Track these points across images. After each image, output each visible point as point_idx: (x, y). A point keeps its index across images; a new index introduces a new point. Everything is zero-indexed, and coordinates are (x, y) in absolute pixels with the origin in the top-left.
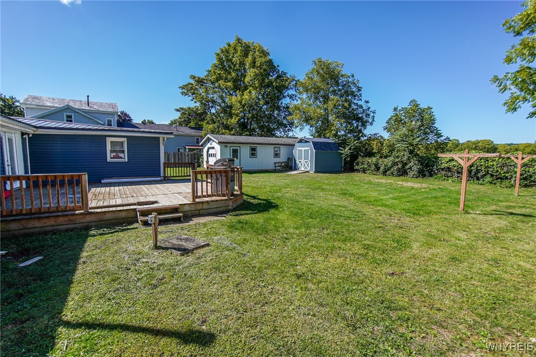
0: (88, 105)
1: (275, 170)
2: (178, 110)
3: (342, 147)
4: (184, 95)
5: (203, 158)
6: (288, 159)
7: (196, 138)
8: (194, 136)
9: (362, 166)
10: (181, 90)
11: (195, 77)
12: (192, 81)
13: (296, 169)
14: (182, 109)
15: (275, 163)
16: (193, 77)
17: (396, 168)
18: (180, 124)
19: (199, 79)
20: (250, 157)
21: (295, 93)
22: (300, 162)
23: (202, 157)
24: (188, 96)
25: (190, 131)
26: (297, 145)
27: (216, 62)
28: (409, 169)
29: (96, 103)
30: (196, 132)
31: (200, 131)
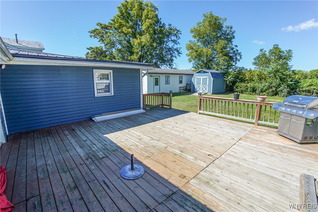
0: (17, 42)
1: (180, 92)
2: (88, 49)
3: (226, 76)
4: (93, 38)
6: (187, 84)
9: (241, 89)
10: (90, 34)
11: (101, 24)
12: (98, 28)
13: (194, 91)
14: (92, 48)
15: (180, 87)
16: (99, 24)
17: (271, 90)
19: (105, 25)
20: (166, 84)
21: (176, 39)
22: (198, 87)
24: (96, 38)
26: (195, 74)
27: (118, 13)
28: (280, 91)
29: (23, 41)
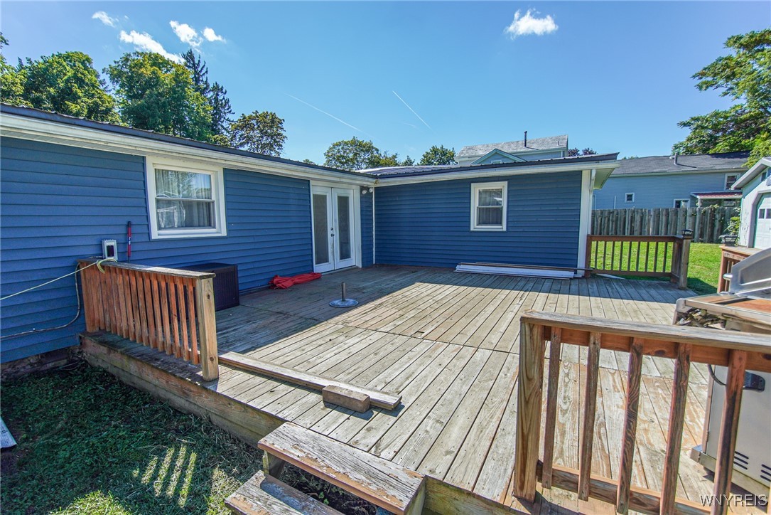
0: (526, 145)
2: (685, 125)
4: (704, 88)
5: (737, 222)
7: (727, 175)
8: (723, 173)
10: (696, 81)
11: (741, 38)
12: (730, 51)
18: (689, 152)
19: (750, 39)
23: (734, 218)
24: (714, 87)
25: (710, 162)
29: (536, 141)
30: (729, 163)
31: (744, 160)
